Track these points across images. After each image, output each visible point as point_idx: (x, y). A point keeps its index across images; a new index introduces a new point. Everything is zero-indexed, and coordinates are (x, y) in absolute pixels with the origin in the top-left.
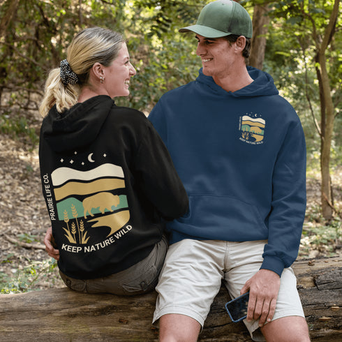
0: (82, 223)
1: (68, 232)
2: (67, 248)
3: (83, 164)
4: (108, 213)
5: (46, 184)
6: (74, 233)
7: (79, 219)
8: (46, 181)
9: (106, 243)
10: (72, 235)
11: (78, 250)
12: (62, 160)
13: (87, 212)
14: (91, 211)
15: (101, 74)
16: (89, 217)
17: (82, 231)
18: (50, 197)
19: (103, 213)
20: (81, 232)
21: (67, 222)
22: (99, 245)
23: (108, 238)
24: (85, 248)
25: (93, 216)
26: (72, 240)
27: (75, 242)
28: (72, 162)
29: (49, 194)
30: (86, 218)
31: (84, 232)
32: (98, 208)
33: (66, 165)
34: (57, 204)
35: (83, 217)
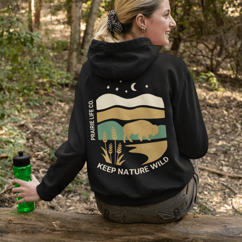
0: (120, 145)
1: (106, 152)
2: (102, 167)
3: (126, 91)
4: (145, 141)
5: (91, 109)
6: (111, 153)
7: (118, 142)
8: (91, 106)
9: (141, 171)
10: (109, 154)
11: (112, 171)
12: (108, 87)
13: (126, 137)
14: (131, 137)
15: (143, 25)
16: (128, 142)
17: (119, 153)
18: (92, 120)
19: (141, 140)
20: (117, 154)
21: (105, 142)
22: (134, 171)
23: (143, 166)
24: (119, 170)
25: (131, 141)
26: (108, 160)
27: (111, 162)
28: (117, 89)
29: (92, 117)
30: (125, 142)
31: (120, 155)
32: (137, 135)
33: (112, 91)
34: (98, 126)
35: (123, 141)
